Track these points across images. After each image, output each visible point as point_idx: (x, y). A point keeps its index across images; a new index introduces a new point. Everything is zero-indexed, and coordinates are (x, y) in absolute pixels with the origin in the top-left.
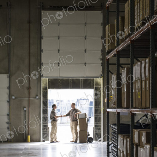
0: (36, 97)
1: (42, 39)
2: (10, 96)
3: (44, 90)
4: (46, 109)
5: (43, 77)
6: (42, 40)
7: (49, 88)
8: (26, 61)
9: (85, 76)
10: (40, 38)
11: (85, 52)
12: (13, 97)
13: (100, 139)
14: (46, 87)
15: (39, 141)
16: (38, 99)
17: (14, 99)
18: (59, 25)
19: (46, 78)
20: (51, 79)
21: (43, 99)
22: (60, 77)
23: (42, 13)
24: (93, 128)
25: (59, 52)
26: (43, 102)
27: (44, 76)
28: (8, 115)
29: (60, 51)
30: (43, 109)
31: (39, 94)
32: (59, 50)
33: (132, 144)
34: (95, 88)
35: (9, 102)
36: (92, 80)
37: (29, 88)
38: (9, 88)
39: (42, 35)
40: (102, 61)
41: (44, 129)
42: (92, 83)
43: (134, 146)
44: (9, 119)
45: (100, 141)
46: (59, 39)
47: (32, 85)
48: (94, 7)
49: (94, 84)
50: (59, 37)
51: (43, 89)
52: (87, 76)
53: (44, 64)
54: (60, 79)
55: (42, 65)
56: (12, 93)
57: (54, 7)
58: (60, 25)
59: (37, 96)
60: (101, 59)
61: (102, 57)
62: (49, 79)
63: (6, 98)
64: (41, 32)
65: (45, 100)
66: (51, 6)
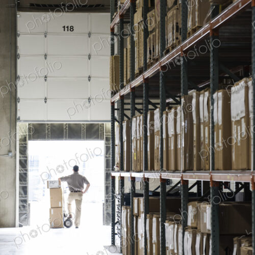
0: (8, 154)
1: (19, 58)
3: (23, 142)
4: (24, 173)
5: (21, 121)
6: (19, 61)
7: (30, 139)
9: (89, 120)
10: (16, 56)
11: (89, 80)
14: (25, 138)
15: (14, 226)
16: (12, 157)
18: (46, 36)
19: (24, 123)
20: (33, 124)
21: (20, 157)
22: (47, 121)
23: (18, 16)
24: (102, 205)
25: (46, 80)
26: (20, 161)
27: (21, 119)
29: (48, 79)
30: (20, 174)
31: (13, 149)
32: (46, 77)
33: (132, 215)
34: (106, 138)
36: (101, 126)
39: (18, 52)
41: (21, 207)
42: (101, 131)
43: (135, 218)
46: (46, 58)
48: (103, 6)
49: (103, 133)
50: (46, 55)
51: (20, 140)
52: (93, 119)
53: (21, 100)
54: (47, 124)
55: (19, 102)
57: (38, 5)
58: (48, 36)
59: (10, 151)
62: (29, 124)
64: (16, 48)
65: (23, 159)
66: (32, 5)
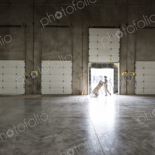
2: (73, 72)
8: (81, 54)
12: (74, 73)
13: (117, 93)
17: (75, 73)
28: (72, 81)
35: (72, 75)
37: (82, 68)
38: (72, 68)
40: (119, 54)
44: (72, 83)
45: (117, 94)
47: (83, 67)
56: (74, 70)
60: (119, 53)
61: (119, 52)
63: (71, 73)
